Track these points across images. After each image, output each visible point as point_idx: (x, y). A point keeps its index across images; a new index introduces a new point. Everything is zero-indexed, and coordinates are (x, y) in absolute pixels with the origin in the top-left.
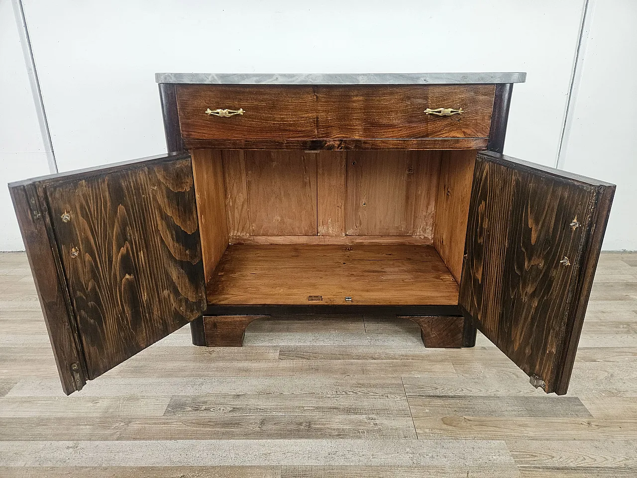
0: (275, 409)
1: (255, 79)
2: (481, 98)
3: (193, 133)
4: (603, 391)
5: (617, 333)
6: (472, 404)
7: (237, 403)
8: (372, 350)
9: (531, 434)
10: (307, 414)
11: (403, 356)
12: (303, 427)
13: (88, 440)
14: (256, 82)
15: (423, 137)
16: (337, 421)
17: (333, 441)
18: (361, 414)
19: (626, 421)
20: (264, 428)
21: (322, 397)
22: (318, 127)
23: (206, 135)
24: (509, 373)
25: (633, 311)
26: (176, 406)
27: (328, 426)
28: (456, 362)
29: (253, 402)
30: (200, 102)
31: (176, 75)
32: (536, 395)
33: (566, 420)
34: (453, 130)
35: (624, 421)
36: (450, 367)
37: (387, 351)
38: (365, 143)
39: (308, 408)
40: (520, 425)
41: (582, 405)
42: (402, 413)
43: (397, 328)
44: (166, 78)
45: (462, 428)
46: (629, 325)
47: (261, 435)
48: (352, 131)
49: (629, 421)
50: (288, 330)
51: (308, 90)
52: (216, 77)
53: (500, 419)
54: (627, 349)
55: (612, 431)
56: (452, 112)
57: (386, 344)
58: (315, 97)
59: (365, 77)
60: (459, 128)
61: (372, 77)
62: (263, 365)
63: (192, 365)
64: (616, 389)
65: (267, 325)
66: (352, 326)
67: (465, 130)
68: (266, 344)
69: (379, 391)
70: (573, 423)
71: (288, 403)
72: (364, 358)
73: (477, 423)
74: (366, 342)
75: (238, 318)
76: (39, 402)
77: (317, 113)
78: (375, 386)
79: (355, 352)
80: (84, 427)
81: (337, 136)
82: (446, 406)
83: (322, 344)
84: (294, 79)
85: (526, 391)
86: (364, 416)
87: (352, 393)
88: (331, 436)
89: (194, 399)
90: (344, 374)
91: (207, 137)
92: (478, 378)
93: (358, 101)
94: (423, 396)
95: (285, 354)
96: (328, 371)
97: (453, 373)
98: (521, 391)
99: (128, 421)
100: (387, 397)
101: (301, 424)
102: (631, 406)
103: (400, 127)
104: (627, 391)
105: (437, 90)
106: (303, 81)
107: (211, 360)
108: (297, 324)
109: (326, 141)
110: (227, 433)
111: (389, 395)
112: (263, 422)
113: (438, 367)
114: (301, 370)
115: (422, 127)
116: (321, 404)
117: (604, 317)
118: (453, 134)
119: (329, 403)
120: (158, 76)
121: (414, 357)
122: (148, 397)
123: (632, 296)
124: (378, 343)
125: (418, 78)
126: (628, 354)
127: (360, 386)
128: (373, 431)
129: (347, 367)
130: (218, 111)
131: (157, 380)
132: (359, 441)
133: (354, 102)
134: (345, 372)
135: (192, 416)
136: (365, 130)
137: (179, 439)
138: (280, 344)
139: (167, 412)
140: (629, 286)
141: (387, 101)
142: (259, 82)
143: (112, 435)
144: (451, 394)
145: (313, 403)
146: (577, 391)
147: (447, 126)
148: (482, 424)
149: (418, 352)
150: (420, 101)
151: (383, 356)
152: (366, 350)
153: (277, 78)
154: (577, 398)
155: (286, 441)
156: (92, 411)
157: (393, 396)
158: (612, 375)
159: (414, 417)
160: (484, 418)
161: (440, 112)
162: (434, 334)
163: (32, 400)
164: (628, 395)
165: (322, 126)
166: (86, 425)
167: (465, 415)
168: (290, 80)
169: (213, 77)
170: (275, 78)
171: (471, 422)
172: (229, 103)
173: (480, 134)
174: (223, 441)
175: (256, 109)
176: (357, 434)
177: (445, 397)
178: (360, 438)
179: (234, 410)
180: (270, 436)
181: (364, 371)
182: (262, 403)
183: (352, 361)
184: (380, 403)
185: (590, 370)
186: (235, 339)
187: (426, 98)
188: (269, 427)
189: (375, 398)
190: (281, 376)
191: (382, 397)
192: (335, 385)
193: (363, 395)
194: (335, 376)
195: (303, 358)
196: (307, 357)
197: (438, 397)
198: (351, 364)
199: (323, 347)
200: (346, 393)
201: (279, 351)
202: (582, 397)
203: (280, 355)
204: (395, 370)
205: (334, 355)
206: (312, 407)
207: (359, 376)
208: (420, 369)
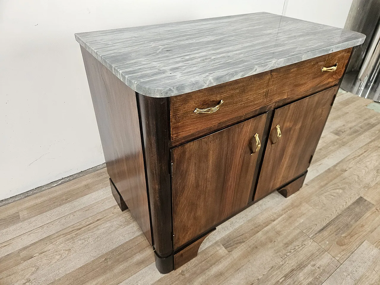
1: (241, 74)
2: (346, 54)
3: (181, 133)
8: (266, 215)
16: (303, 279)
18: (307, 265)
21: (279, 267)
22: (267, 97)
23: (192, 131)
24: (329, 196)
30: (190, 105)
34: (329, 78)
38: (288, 99)
41: (366, 200)
42: (321, 251)
46: (337, 142)
48: (284, 93)
54: (348, 157)
58: (271, 76)
62: (225, 263)
64: (366, 184)
67: (334, 76)
69: (298, 243)
70: (373, 213)
77: (269, 87)
78: (293, 241)
81: (276, 100)
82: (330, 234)
83: (238, 225)
86: (309, 266)
94: (317, 233)
95: (227, 245)
96: (262, 245)
97: (312, 209)
98: (343, 205)
100: (304, 244)
103: (308, 83)
107: (190, 281)
114: (249, 253)
116: (284, 272)
119: (287, 269)
127: (287, 245)
133: (291, 73)
134: (271, 240)
136: (291, 91)
144: (325, 224)
145: (279, 274)
146: (357, 192)
154: (362, 197)
157: (306, 242)
159: (327, 251)
161: (332, 69)
165: (270, 96)
168: (264, 68)
169: (210, 81)
170: (255, 70)
175: (232, 96)
176: (318, 281)
177: (324, 227)
178: (322, 282)
181: (278, 233)
183: (265, 229)
184: (306, 251)
189: (301, 250)
190: (243, 265)
191: (303, 247)
192: (276, 253)
193: (295, 251)
194: (270, 246)
195: (240, 243)
196: (241, 241)
197: (322, 230)
198: (267, 232)
199: (241, 227)
200: (287, 255)
201: (221, 245)
202: (362, 195)
203: (226, 248)
204: (290, 223)
205: (253, 230)
206: (282, 278)
207: (279, 239)
208: (298, 216)
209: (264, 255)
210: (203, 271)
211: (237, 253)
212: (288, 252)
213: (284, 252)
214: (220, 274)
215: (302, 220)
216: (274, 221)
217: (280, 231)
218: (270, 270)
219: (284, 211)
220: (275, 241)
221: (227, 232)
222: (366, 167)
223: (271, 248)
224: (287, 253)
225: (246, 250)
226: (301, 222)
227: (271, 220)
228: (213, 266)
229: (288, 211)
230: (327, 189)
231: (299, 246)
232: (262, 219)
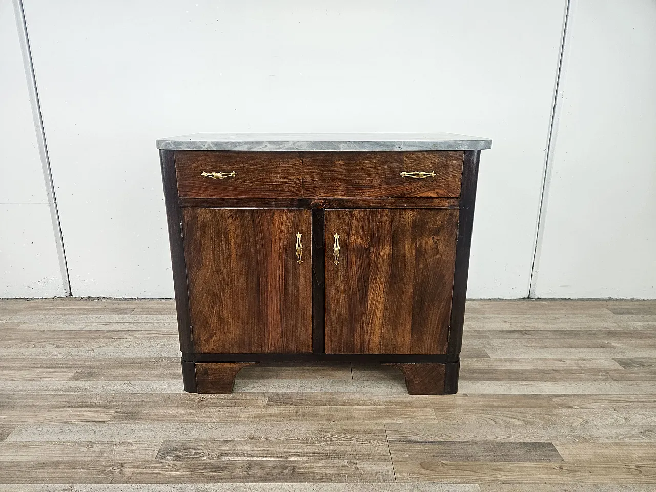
0: (262, 454)
1: (246, 146)
2: (451, 162)
3: (189, 193)
4: (577, 437)
5: (595, 381)
6: (450, 449)
7: (226, 448)
8: (357, 397)
9: (504, 478)
10: (292, 459)
11: (387, 402)
12: (287, 471)
13: (82, 483)
14: (247, 148)
15: (400, 196)
16: (320, 466)
17: (316, 485)
18: (344, 459)
19: (596, 466)
20: (250, 472)
21: (307, 443)
22: (304, 187)
23: (202, 195)
24: (488, 420)
25: (613, 359)
26: (167, 451)
27: (312, 470)
28: (437, 408)
29: (240, 448)
30: (197, 166)
31: (175, 143)
32: (512, 441)
33: (539, 464)
34: (427, 191)
35: (594, 466)
36: (431, 413)
37: (372, 398)
38: (347, 201)
39: (293, 453)
40: (494, 470)
41: (556, 450)
42: (383, 458)
43: (382, 375)
44: (166, 145)
45: (438, 472)
46: (607, 373)
47: (246, 479)
48: (336, 191)
49: (599, 466)
50: (277, 376)
51: (294, 155)
52: (211, 145)
53: (476, 464)
54: (604, 396)
55: (583, 476)
56: (425, 175)
57: (371, 390)
58: (301, 161)
59: (346, 145)
60: (433, 189)
61: (352, 145)
62: (252, 411)
63: (182, 411)
64: (590, 436)
65: (257, 371)
66: (339, 373)
67: (438, 191)
68: (255, 390)
69: (362, 437)
70: (546, 468)
71: (275, 449)
72: (350, 404)
73: (454, 468)
74: (352, 389)
75: (228, 365)
76: (37, 447)
77: (303, 175)
78: (358, 432)
79: (341, 398)
80: (79, 471)
81: (321, 195)
82: (426, 451)
83: (309, 390)
84: (281, 146)
85: (502, 437)
86: (346, 461)
87: (335, 439)
88: (314, 480)
89: (184, 444)
90: (329, 420)
91: (202, 196)
92: (458, 424)
93: (340, 165)
94: (404, 441)
95: (274, 400)
96: (314, 417)
97: (434, 419)
98: (498, 437)
99: (121, 465)
100: (370, 442)
101: (285, 468)
102: (602, 451)
103: (379, 188)
104: (600, 437)
105: (411, 156)
106: (290, 148)
107: (201, 406)
108: (287, 371)
109: (311, 200)
110: (215, 477)
111: (371, 441)
112: (249, 467)
113: (420, 413)
114: (289, 416)
115: (398, 188)
116: (306, 450)
117: (584, 365)
118: (427, 194)
119: (314, 449)
120: (159, 143)
121: (398, 404)
122: (140, 443)
123: (613, 344)
124: (364, 390)
125: (393, 146)
126: (604, 401)
127: (344, 431)
128: (354, 475)
129: (332, 413)
130: (213, 173)
131: (150, 426)
132: (340, 485)
133: (337, 165)
134: (330, 418)
135: (183, 460)
136: (347, 190)
137: (169, 482)
138: (269, 391)
139: (158, 457)
140: (611, 334)
141: (366, 165)
142: (250, 149)
143: (106, 478)
144: (430, 440)
145: (299, 448)
146: (552, 437)
147: (421, 186)
148: (458, 468)
149: (402, 399)
150: (396, 165)
151: (368, 402)
152: (352, 397)
153: (266, 145)
154: (551, 444)
155: (271, 485)
156: (86, 455)
157: (375, 442)
158: (587, 422)
159: (394, 462)
160: (461, 463)
161: (414, 175)
162: (418, 381)
163: (30, 444)
164: (601, 441)
165: (308, 187)
166: (81, 469)
167: (443, 460)
168: (278, 147)
169: (209, 144)
170: (264, 145)
171: (448, 467)
172: (223, 166)
173: (452, 194)
174: (211, 485)
175: (248, 171)
176: (338, 478)
177: (425, 442)
178: (340, 481)
179: (223, 454)
180: (256, 480)
181: (349, 417)
182: (249, 449)
183: (338, 407)
184: (362, 448)
185: (566, 416)
186: (226, 386)
187: (402, 163)
188: (255, 471)
189: (358, 444)
190: (269, 422)
191: (364, 443)
192: (320, 431)
193: (347, 441)
194: (321, 422)
195: (291, 404)
196: (294, 403)
197: (418, 442)
198: (336, 410)
199: (310, 393)
200: (331, 439)
201: (268, 397)
202: (556, 443)
203: (269, 401)
204: (379, 417)
205: (320, 402)
206: (298, 452)
207: (342, 422)
208: (403, 416)
209: (304, 426)
210: (222, 406)
211: (275, 410)
212: (337, 438)
213: (333, 434)
214: (236, 417)
215: (401, 422)
216: (360, 405)
217: (352, 417)
218: (292, 439)
220: (334, 422)
222: (626, 419)
223: (321, 424)
224: (334, 437)
225: (289, 412)
226: (398, 423)
227: (357, 404)
228: (237, 408)
229: (393, 406)
230: (495, 412)
231: (360, 439)
232: (347, 397)
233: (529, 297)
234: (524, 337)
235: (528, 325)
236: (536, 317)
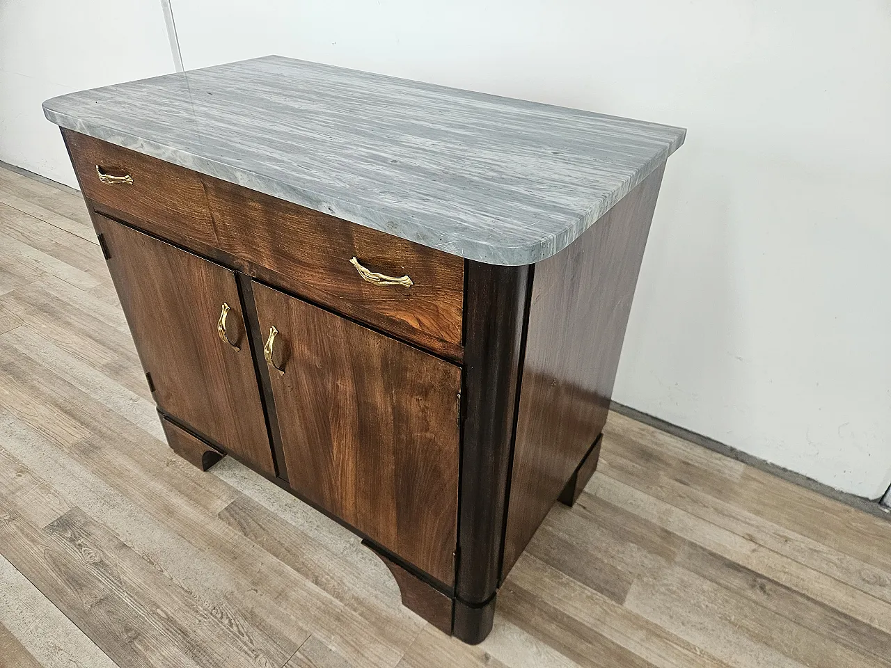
0: (132, 590)
2: (440, 270)
3: (94, 194)
7: (112, 556)
8: (330, 565)
10: (150, 620)
11: (357, 599)
12: (125, 637)
16: (164, 654)
20: (94, 610)
21: (191, 606)
22: (216, 231)
23: (107, 201)
26: (64, 523)
27: (148, 654)
29: (124, 565)
30: (89, 154)
34: (400, 309)
37: (347, 578)
39: (161, 613)
47: (81, 617)
48: (259, 253)
60: (410, 311)
61: (254, 179)
62: (194, 514)
63: (135, 472)
67: (421, 318)
69: (259, 641)
71: (152, 591)
72: (307, 572)
75: (193, 438)
77: (210, 210)
78: (264, 629)
81: (242, 254)
83: (288, 517)
89: (86, 523)
90: (255, 584)
93: (256, 208)
95: (233, 510)
96: (244, 568)
99: (14, 517)
101: (129, 630)
107: (157, 475)
109: (232, 256)
110: (61, 592)
112: (101, 601)
113: (376, 650)
114: (220, 548)
115: (351, 285)
116: (178, 616)
118: (402, 316)
119: (187, 621)
124: (352, 557)
125: (319, 202)
127: (249, 616)
129: (271, 574)
133: (251, 208)
134: (258, 582)
135: (62, 547)
136: (276, 259)
138: (244, 491)
139: (51, 527)
145: (174, 607)
147: (390, 298)
156: (7, 484)
157: (264, 660)
162: (412, 595)
165: (222, 232)
173: (446, 335)
175: (143, 180)
181: (280, 595)
182: (129, 573)
183: (289, 568)
184: (237, 660)
187: (350, 238)
188: (100, 612)
189: (241, 649)
190: (191, 543)
191: (250, 652)
192: (225, 596)
193: (234, 634)
194: (243, 582)
195: (243, 529)
196: (248, 529)
198: (280, 573)
200: (222, 617)
201: (232, 501)
203: (226, 509)
204: (317, 620)
205: (279, 546)
207: (266, 599)
208: (349, 638)
210: (176, 487)
211: (218, 529)
212: (230, 621)
213: (231, 612)
214: (171, 512)
215: (334, 649)
216: (316, 583)
218: (183, 588)
219: (353, 601)
220: (257, 591)
221: (265, 504)
223: (238, 585)
224: (228, 617)
225: (227, 542)
226: (330, 647)
227: (317, 577)
228: (186, 498)
229: (356, 612)
231: (252, 643)
232: (317, 558)
233: (881, 501)
234: (749, 593)
235: (793, 568)
236: (834, 558)
